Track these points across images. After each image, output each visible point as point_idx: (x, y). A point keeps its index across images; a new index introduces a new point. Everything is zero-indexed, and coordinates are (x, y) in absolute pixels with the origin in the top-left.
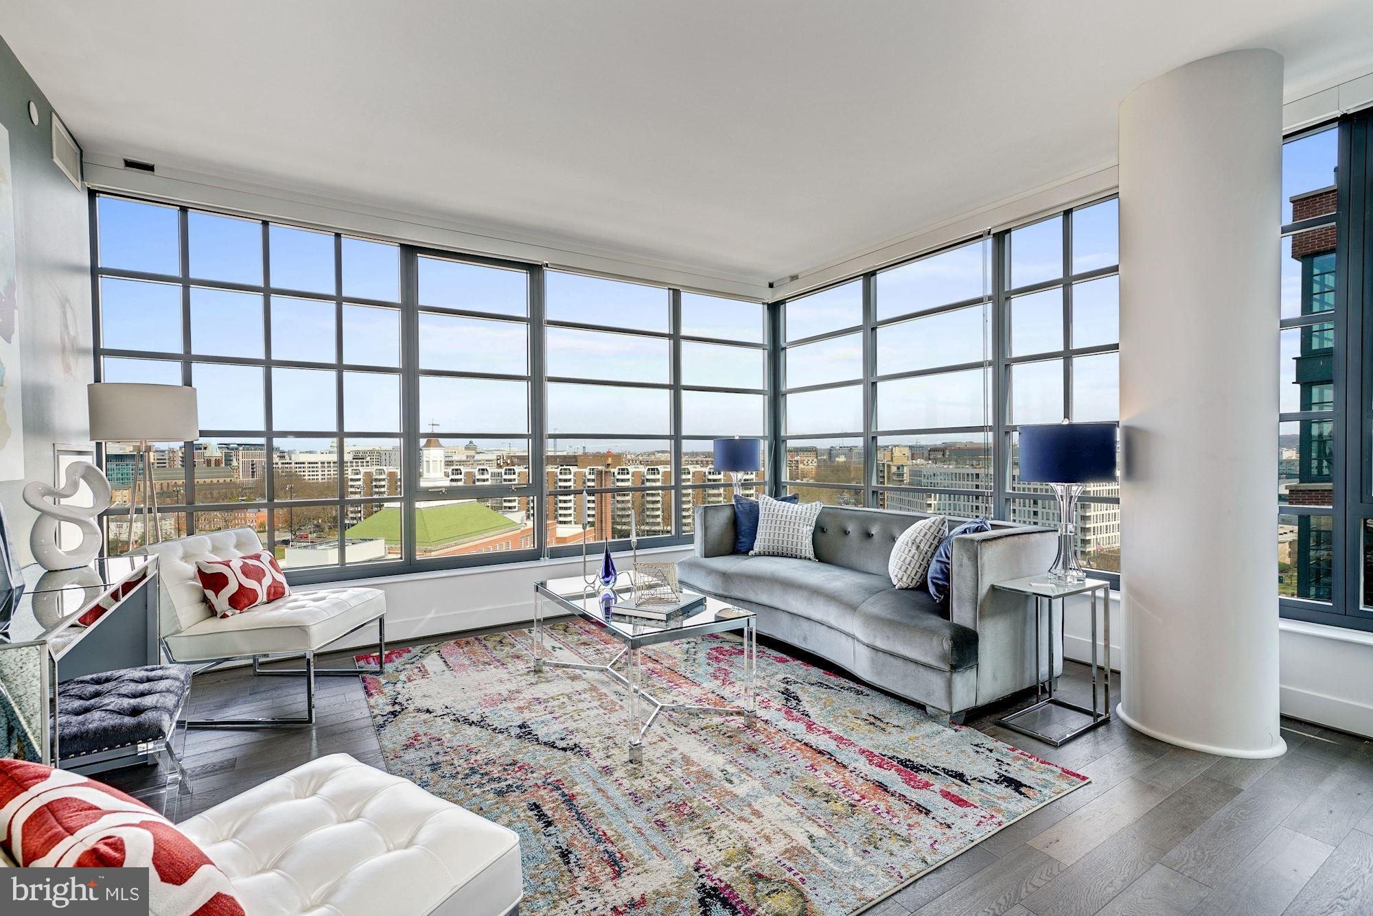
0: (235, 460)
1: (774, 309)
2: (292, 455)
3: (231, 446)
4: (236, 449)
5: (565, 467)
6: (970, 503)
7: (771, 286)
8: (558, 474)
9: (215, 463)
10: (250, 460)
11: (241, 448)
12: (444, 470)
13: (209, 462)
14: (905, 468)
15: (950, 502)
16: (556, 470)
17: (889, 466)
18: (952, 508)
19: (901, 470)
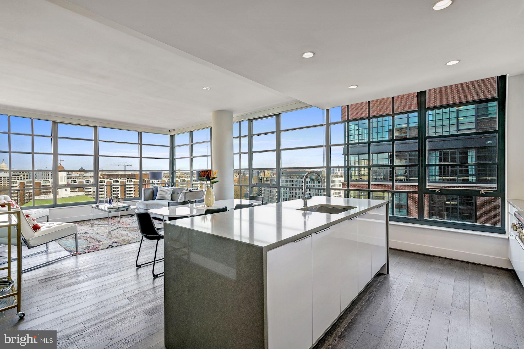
1: (172, 137)
5: (129, 179)
6: (290, 191)
7: (169, 131)
8: (126, 182)
12: (66, 181)
14: (269, 179)
15: (283, 191)
16: (125, 180)
17: (263, 178)
18: (284, 193)
19: (267, 179)
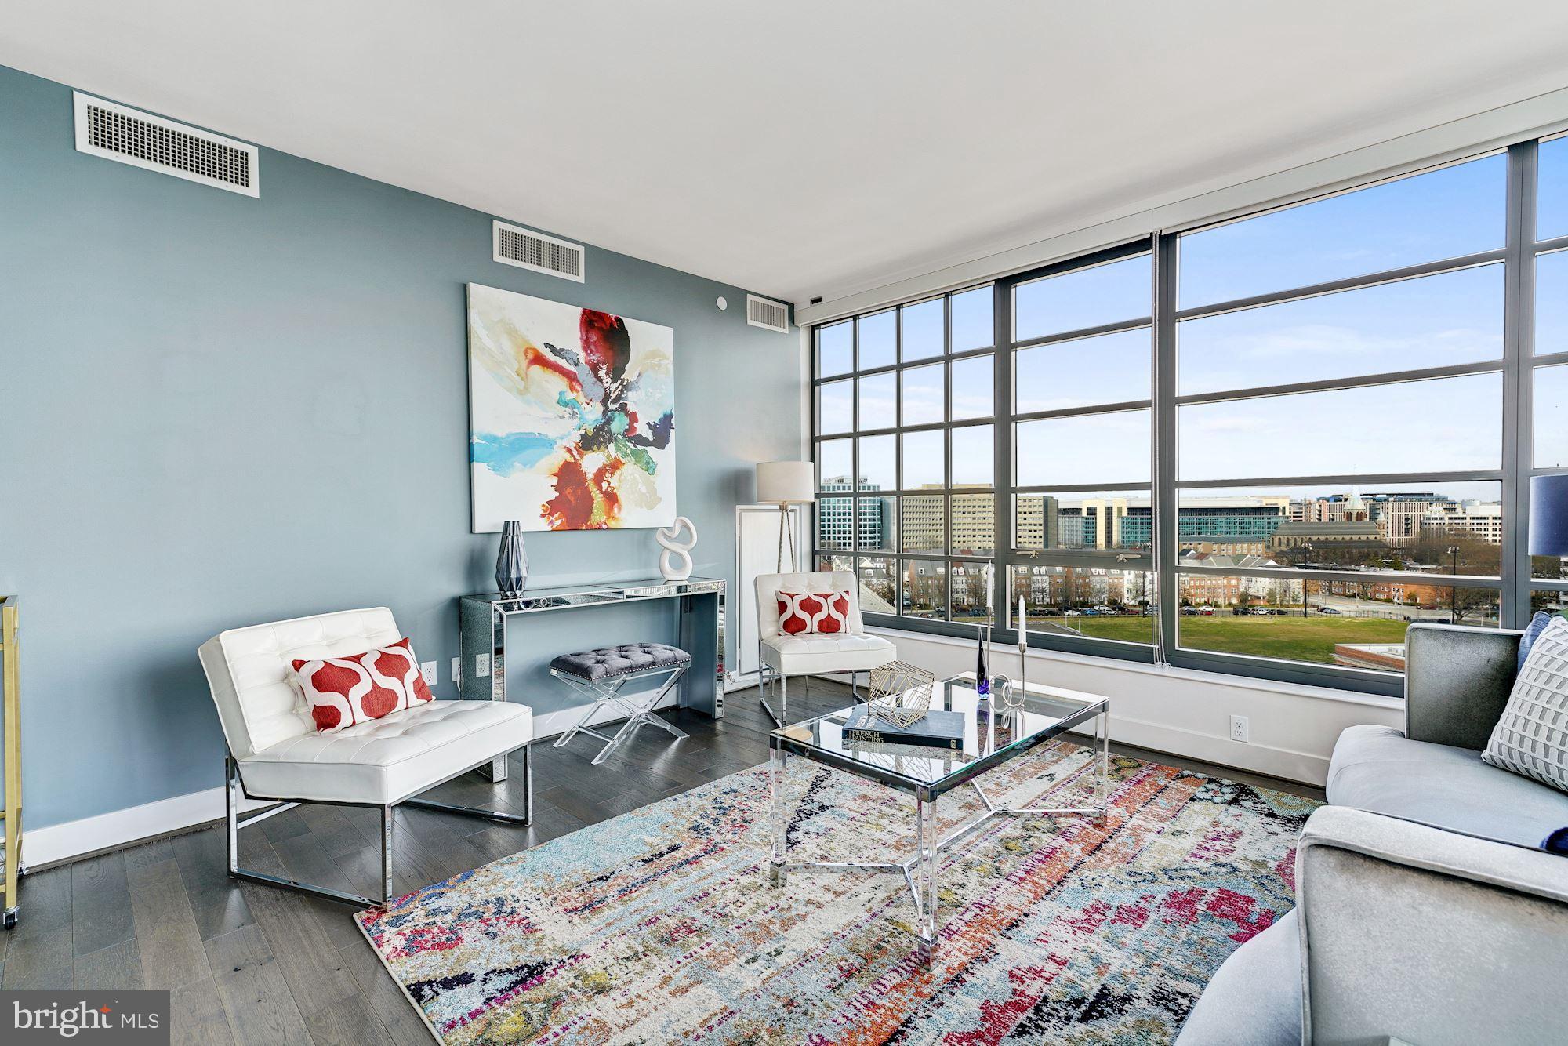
0: (1382, 514)
2: (1467, 507)
3: (1379, 496)
4: (1385, 500)
9: (1357, 517)
10: (1404, 513)
11: (1391, 499)
13: (1349, 516)
